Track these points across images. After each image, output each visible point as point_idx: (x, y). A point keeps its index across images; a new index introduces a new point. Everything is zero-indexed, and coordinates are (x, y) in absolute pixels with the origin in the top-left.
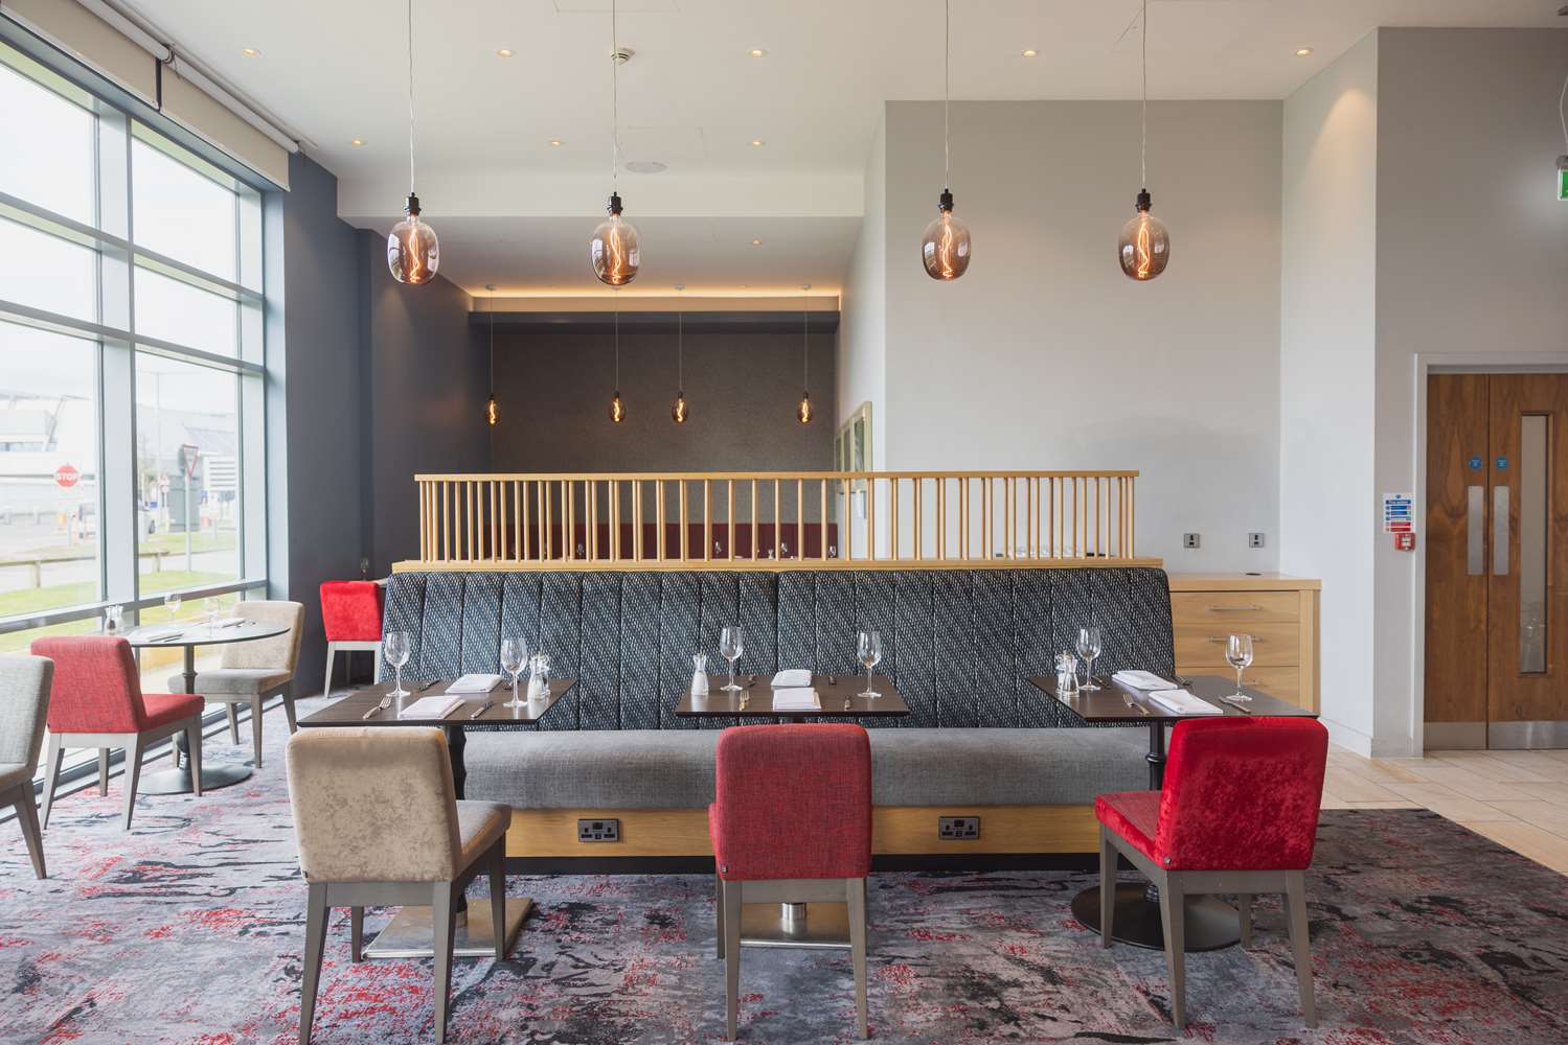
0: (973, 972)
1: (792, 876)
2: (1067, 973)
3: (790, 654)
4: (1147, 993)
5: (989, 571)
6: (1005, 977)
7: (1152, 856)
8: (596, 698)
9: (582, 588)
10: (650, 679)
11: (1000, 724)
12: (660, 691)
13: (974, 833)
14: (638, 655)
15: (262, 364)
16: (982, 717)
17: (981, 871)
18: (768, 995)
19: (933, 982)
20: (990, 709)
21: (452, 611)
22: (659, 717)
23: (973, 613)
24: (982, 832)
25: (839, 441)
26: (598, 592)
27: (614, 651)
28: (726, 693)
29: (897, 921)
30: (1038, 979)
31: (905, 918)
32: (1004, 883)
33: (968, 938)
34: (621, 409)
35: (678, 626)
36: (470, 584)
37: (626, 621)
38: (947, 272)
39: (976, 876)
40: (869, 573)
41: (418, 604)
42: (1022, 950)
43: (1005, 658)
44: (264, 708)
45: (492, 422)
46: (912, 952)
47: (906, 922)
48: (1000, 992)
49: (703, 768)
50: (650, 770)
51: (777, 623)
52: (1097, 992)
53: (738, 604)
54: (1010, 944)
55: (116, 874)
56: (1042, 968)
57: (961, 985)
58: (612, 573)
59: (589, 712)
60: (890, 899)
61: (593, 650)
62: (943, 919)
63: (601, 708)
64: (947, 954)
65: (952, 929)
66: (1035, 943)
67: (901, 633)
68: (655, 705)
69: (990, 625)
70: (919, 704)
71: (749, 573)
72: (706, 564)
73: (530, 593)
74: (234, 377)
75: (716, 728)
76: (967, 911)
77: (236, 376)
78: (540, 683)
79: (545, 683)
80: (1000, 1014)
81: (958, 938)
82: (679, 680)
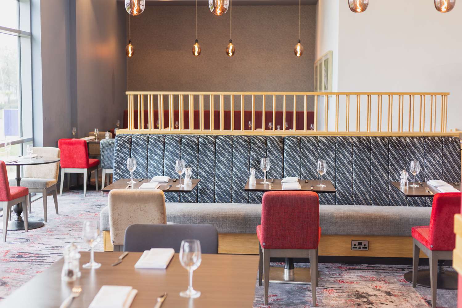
0: (359, 292)
1: (289, 248)
2: (396, 293)
3: (289, 172)
4: (425, 299)
5: (379, 137)
6: (371, 294)
7: (427, 245)
8: (205, 189)
9: (199, 142)
10: (228, 182)
11: (381, 204)
12: (232, 187)
13: (366, 248)
14: (223, 171)
15: (30, 32)
16: (373, 201)
17: (369, 264)
18: (279, 295)
19: (343, 294)
20: (377, 198)
21: (143, 151)
22: (232, 198)
23: (371, 155)
24: (370, 248)
25: (317, 67)
26: (206, 144)
27: (213, 169)
28: (263, 184)
29: (331, 278)
30: (384, 294)
31: (335, 277)
32: (378, 268)
33: (359, 283)
34: (199, 48)
35: (240, 159)
36: (151, 139)
37: (218, 157)
38: (359, 9)
39: (367, 266)
40: (325, 137)
41: (129, 148)
42: (380, 287)
43: (385, 176)
44: (32, 200)
45: (130, 55)
46: (336, 286)
47: (334, 278)
48: (368, 297)
49: (252, 217)
50: (230, 217)
51: (283, 158)
52: (405, 298)
53: (267, 150)
54: (376, 285)
55: (12, 255)
56: (386, 292)
57: (353, 295)
58: (211, 136)
59: (202, 195)
60: (329, 271)
61: (203, 169)
62: (350, 277)
63: (207, 194)
64: (350, 287)
65: (353, 280)
66: (385, 285)
67: (338, 164)
68: (230, 193)
69: (378, 161)
70: (345, 195)
71: (271, 136)
72: (253, 132)
73: (176, 144)
74: (17, 38)
75: (256, 203)
76: (361, 276)
77: (18, 37)
78: (189, 179)
79: (191, 179)
80: (366, 303)
81: (355, 283)
82: (241, 183)
